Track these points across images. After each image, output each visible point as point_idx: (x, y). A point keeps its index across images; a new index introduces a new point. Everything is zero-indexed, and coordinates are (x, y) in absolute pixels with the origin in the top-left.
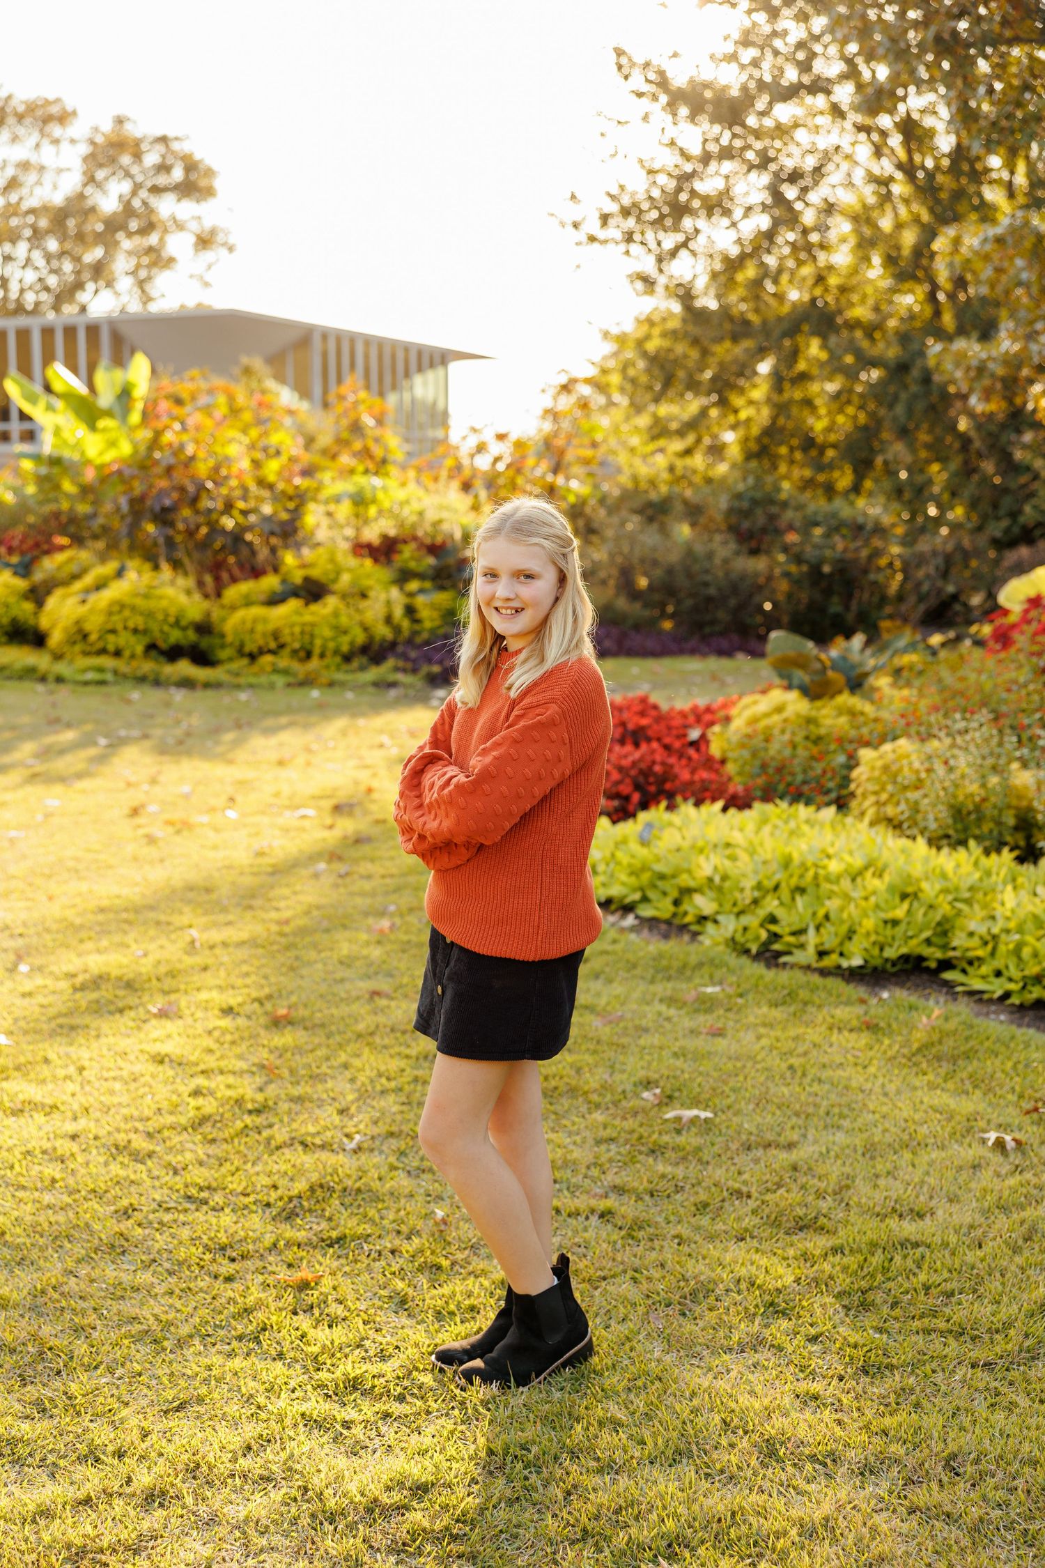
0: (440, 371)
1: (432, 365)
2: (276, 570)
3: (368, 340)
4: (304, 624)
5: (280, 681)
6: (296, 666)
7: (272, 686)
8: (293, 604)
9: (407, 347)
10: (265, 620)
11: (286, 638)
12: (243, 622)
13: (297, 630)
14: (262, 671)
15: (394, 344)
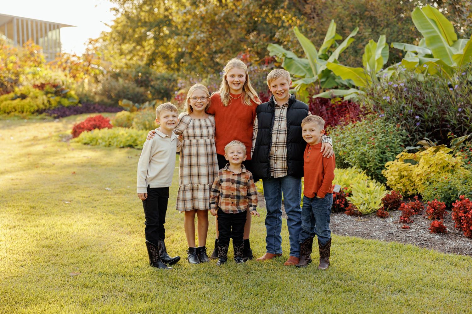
0: (57, 30)
1: (54, 29)
2: (13, 92)
3: (32, 21)
4: (21, 105)
5: (16, 118)
6: (20, 115)
7: (14, 119)
8: (18, 100)
9: (46, 23)
10: (11, 104)
11: (17, 108)
12: (5, 105)
13: (20, 106)
14: (11, 116)
15: (41, 22)
